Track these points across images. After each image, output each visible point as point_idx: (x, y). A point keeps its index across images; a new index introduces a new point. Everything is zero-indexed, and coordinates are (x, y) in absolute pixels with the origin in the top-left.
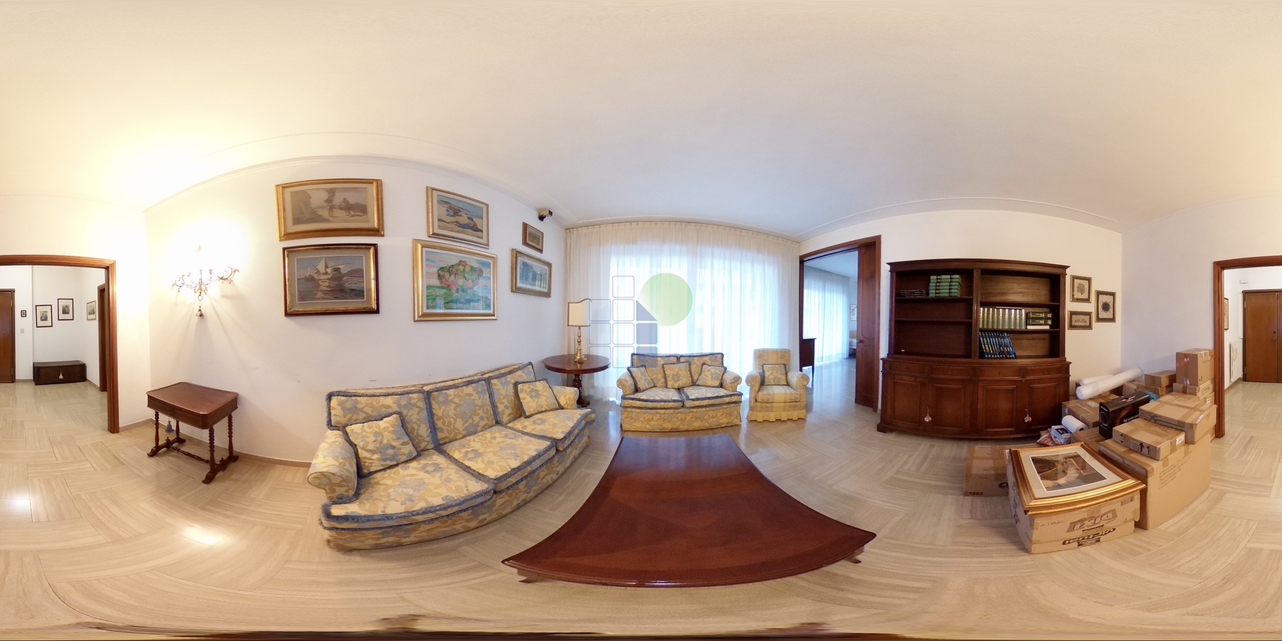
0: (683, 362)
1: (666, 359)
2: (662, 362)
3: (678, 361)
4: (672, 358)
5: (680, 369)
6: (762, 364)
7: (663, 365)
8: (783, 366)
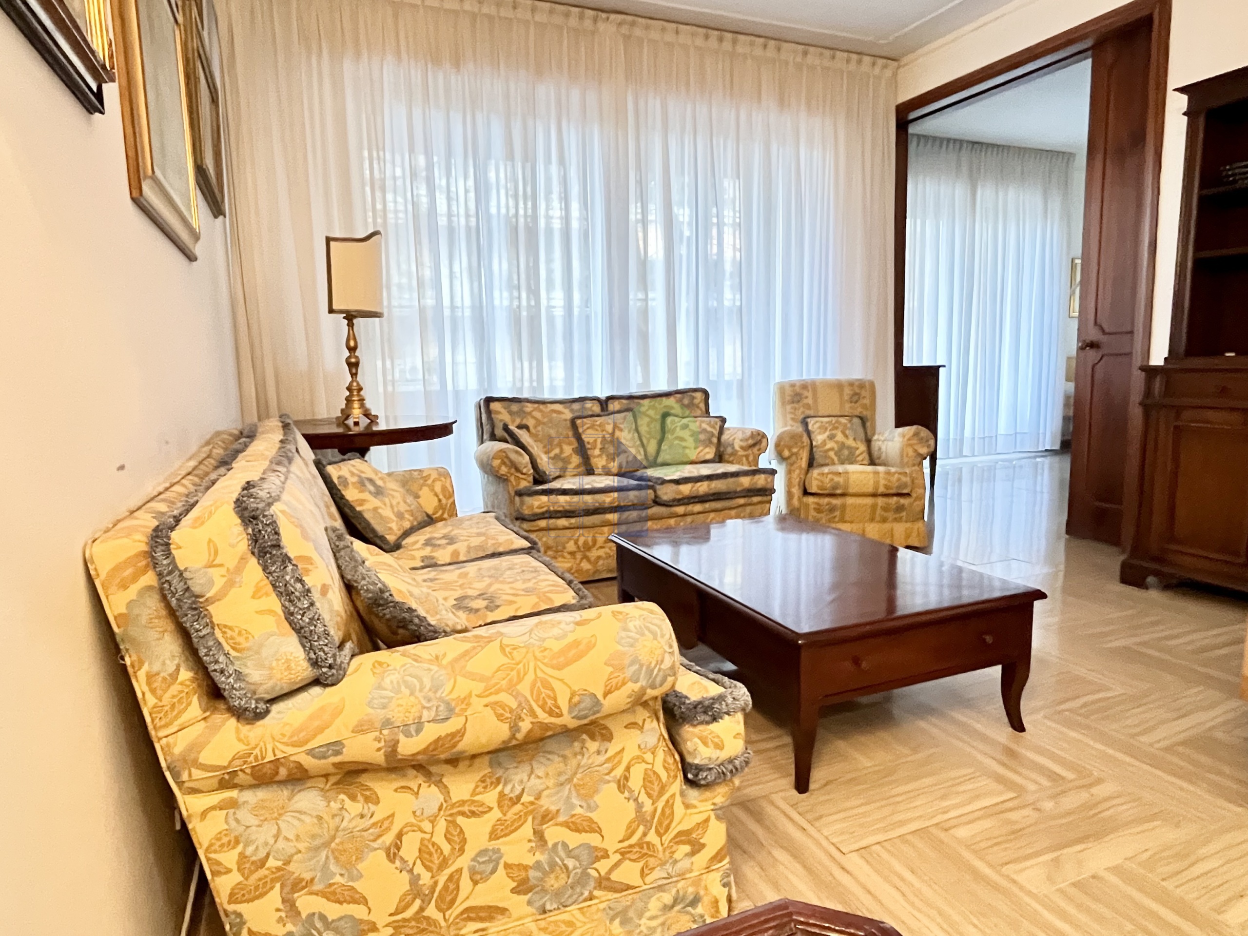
0: (619, 412)
1: (576, 406)
2: (568, 415)
3: (603, 410)
4: (589, 405)
5: (615, 427)
6: (802, 416)
7: (573, 422)
8: (856, 421)
